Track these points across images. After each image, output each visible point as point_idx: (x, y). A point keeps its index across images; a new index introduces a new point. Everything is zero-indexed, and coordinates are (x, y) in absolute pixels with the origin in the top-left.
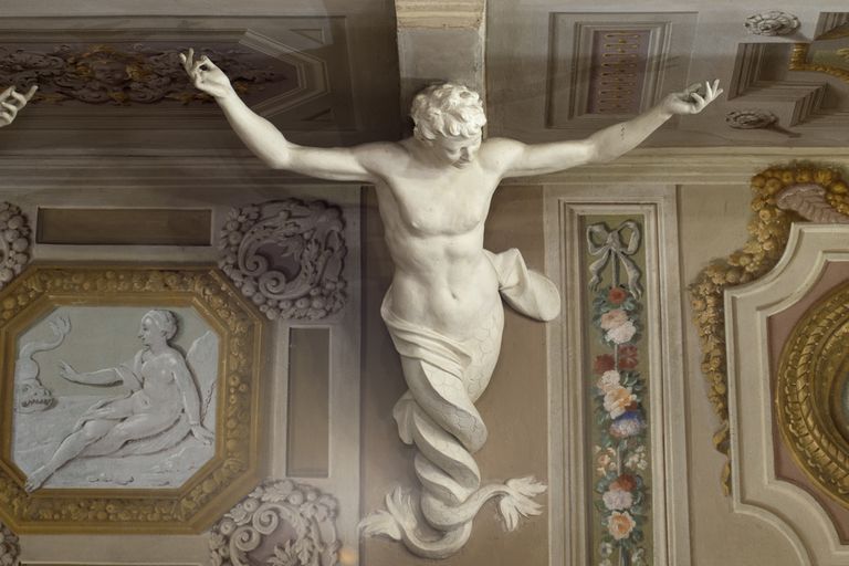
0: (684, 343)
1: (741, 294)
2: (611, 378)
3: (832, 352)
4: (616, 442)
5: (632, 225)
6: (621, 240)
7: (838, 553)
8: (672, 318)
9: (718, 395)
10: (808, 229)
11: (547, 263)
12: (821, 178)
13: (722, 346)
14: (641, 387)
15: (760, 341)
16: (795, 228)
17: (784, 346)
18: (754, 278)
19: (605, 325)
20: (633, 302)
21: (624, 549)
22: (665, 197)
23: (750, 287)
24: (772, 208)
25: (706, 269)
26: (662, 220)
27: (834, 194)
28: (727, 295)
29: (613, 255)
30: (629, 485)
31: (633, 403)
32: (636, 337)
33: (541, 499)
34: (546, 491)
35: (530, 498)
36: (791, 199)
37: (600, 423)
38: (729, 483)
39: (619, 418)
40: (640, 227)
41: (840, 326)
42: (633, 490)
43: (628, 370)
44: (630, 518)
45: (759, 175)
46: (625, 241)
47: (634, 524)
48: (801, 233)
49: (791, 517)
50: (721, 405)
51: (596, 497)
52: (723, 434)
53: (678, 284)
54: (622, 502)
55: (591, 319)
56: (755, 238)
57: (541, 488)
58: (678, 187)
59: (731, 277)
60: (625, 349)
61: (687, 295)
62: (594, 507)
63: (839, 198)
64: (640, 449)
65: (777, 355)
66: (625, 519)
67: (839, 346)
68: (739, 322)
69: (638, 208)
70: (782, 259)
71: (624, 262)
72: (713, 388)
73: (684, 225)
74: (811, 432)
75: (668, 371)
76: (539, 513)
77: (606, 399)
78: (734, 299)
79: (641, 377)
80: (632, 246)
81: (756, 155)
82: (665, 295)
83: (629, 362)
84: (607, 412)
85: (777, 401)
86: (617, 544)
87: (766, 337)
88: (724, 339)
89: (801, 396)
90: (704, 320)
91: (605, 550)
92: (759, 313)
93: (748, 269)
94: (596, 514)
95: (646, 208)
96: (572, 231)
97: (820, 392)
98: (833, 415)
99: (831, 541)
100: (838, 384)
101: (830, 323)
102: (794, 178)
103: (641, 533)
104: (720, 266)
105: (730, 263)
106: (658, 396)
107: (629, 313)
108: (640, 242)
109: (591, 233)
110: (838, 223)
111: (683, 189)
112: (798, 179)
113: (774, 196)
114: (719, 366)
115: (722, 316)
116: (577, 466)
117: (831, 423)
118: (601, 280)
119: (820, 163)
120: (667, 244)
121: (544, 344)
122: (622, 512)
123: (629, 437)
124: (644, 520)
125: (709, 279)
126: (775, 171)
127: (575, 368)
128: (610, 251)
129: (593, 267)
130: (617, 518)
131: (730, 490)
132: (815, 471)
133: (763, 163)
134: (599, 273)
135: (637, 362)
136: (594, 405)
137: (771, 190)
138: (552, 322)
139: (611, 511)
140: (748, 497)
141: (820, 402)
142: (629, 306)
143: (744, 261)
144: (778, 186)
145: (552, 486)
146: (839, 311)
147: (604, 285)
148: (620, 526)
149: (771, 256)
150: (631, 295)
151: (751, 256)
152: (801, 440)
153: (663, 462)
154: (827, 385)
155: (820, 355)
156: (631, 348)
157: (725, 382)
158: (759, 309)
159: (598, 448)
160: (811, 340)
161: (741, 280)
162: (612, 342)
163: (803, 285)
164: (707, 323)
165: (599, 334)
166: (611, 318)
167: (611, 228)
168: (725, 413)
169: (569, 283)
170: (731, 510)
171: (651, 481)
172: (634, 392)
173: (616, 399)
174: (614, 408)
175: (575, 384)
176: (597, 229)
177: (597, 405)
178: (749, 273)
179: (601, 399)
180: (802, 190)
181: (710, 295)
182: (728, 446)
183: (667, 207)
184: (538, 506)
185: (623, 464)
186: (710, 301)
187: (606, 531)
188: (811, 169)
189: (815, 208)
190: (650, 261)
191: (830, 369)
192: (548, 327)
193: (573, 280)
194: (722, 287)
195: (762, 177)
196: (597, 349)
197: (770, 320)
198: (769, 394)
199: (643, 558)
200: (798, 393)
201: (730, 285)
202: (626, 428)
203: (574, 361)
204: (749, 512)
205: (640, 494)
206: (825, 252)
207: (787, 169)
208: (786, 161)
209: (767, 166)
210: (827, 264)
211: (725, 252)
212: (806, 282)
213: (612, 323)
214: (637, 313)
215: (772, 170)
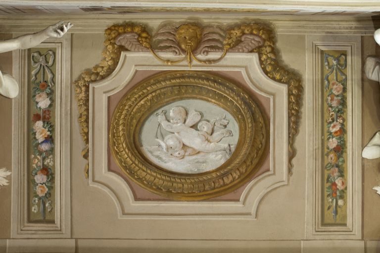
0: (71, 109)
1: (97, 86)
2: (39, 124)
3: (136, 113)
4: (41, 153)
5: (51, 53)
6: (46, 59)
7: (134, 205)
8: (66, 97)
9: (85, 133)
10: (129, 55)
11: (13, 70)
12: (137, 30)
13: (87, 110)
14: (52, 128)
15: (104, 108)
16: (123, 54)
17: (115, 111)
18: (103, 78)
19: (37, 100)
20: (50, 89)
21: (43, 201)
22: (66, 40)
23: (101, 82)
24: (113, 44)
25: (82, 74)
26: (64, 51)
27: (142, 37)
28: (91, 86)
29: (42, 67)
30: (46, 172)
31: (48, 136)
32: (50, 106)
33: (8, 178)
34: (11, 174)
35: (4, 178)
36: (122, 40)
37: (34, 144)
38: (88, 172)
39: (42, 142)
40: (54, 53)
41: (140, 101)
42: (47, 175)
43: (46, 121)
44: (46, 187)
45: (108, 29)
46: (48, 60)
47: (47, 189)
48: (125, 56)
49: (114, 188)
50: (85, 137)
51: (31, 177)
52: (86, 151)
53: (70, 81)
54: (43, 180)
55: (31, 97)
56: (105, 59)
57: (9, 173)
58: (72, 35)
59: (93, 77)
60: (46, 111)
61: (74, 86)
62: (31, 182)
63: (144, 40)
64: (51, 156)
65: (111, 115)
66: (43, 187)
67: (139, 110)
68: (96, 99)
69: (54, 44)
70: (116, 69)
71: (47, 70)
72: (83, 129)
73: (74, 52)
74: (124, 150)
75: (64, 121)
76: (7, 184)
77: (37, 134)
78: (94, 88)
79: (52, 124)
80: (50, 63)
81: (108, 19)
82: (64, 86)
83: (47, 117)
84: (37, 140)
85: (110, 136)
86: (40, 199)
87: (107, 106)
88: (89, 107)
89: (121, 133)
90: (80, 98)
91: (35, 201)
92: (104, 95)
93: (101, 74)
94: (32, 185)
95: (57, 44)
96: (25, 55)
97: (129, 132)
98: (134, 143)
99: (130, 199)
100: (138, 128)
101: (136, 99)
102: (124, 30)
103: (50, 194)
104: (88, 72)
105: (93, 71)
106: (59, 133)
107: (48, 94)
108: (54, 61)
109: (33, 57)
110: (142, 51)
111: (74, 36)
112: (126, 31)
113: (114, 38)
114: (85, 119)
115: (88, 96)
116: (24, 164)
117: (133, 146)
118: (36, 79)
119: (136, 23)
120: (66, 62)
121: (11, 108)
122: (42, 184)
123: (46, 151)
124: (51, 188)
125: (83, 78)
126: (116, 26)
127: (24, 120)
128: (41, 65)
129: (33, 73)
130: (40, 187)
131: (88, 176)
132: (125, 168)
133: (110, 23)
134: (36, 75)
135: (50, 117)
136: (32, 137)
137: (113, 36)
138: (15, 98)
139: (38, 184)
140: (96, 179)
141: (129, 136)
142: (48, 91)
143: (99, 70)
144: (116, 34)
145: (13, 173)
146: (140, 94)
147: (38, 81)
148: (41, 191)
149: (111, 67)
150: (49, 86)
151: (103, 67)
152: (120, 154)
153: (60, 163)
154: (133, 128)
155: (130, 114)
156: (48, 111)
157: (88, 127)
158: (105, 93)
159: (33, 156)
160: (126, 108)
161: (98, 79)
162: (40, 108)
163: (125, 82)
164: (81, 99)
165: (35, 104)
166: (40, 96)
167: (42, 54)
168: (87, 141)
169: (23, 80)
170: (88, 184)
171: (55, 171)
172: (49, 131)
173: (41, 134)
174: (40, 138)
175: (24, 127)
176: (36, 54)
177: (33, 136)
178: (101, 75)
179: (35, 134)
180: (127, 36)
181: (83, 86)
182: (88, 156)
183: (66, 44)
184: (7, 181)
185: (43, 163)
186: (83, 89)
187: (35, 193)
188: (132, 25)
189: (133, 44)
190: (58, 70)
191: (134, 121)
192: (13, 101)
193: (24, 79)
194: (89, 82)
195: (110, 29)
196: (34, 111)
197: (109, 98)
198: (107, 133)
199: (50, 204)
200: (119, 132)
201: (93, 81)
202: (45, 147)
203: (24, 116)
204: (96, 185)
205: (50, 176)
206: (136, 66)
207: (121, 26)
208: (121, 22)
209: (112, 24)
210: (137, 71)
211: (91, 66)
212: (126, 80)
213: (41, 99)
214: (51, 95)
215: (115, 26)
